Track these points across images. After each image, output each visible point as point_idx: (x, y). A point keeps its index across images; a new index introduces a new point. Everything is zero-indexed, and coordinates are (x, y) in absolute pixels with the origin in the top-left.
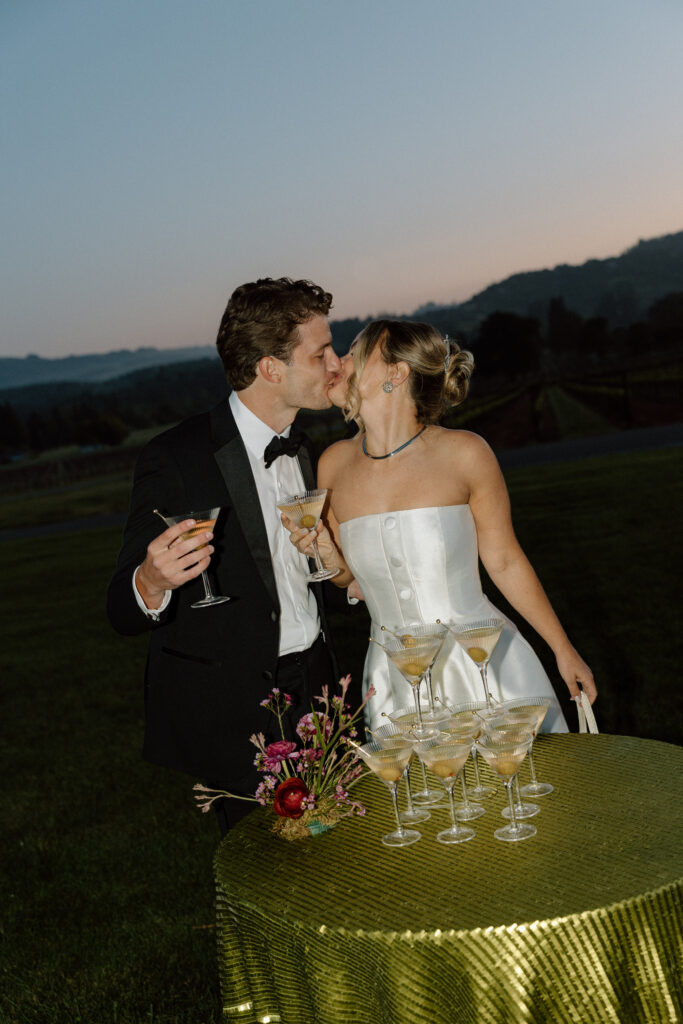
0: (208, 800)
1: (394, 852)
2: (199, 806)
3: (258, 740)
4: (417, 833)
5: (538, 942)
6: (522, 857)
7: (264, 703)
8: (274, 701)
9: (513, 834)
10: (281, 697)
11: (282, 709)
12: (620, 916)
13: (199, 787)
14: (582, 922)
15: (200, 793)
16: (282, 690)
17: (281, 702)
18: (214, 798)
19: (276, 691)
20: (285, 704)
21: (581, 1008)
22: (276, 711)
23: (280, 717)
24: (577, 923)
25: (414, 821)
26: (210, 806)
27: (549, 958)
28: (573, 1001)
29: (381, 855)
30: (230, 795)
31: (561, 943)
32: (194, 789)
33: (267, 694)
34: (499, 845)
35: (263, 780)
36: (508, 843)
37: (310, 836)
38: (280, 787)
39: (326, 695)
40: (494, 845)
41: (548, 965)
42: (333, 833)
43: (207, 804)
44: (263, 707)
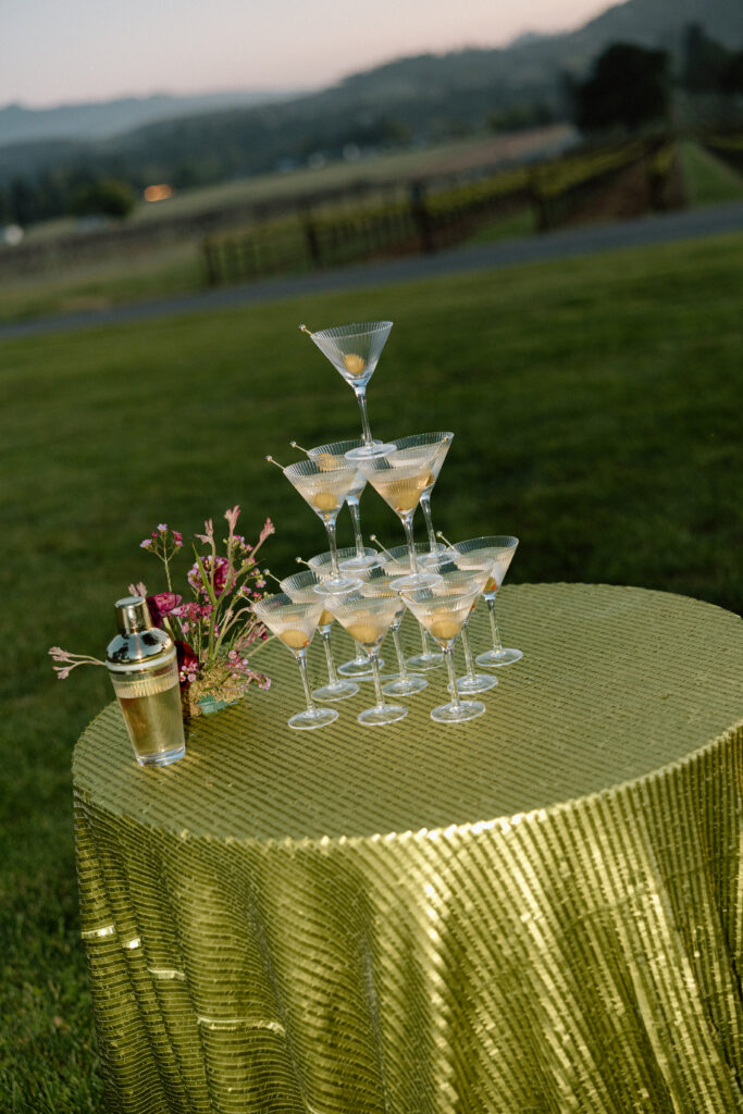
1: (299, 736)
2: (55, 669)
3: (138, 591)
4: (333, 712)
5: (455, 853)
6: (458, 744)
7: (146, 544)
8: (159, 541)
9: (454, 713)
10: (170, 535)
11: (169, 553)
12: (566, 820)
13: (56, 650)
14: (514, 828)
16: (172, 527)
17: (170, 544)
18: (77, 663)
19: (162, 528)
20: (175, 545)
21: (512, 939)
22: (161, 552)
23: (166, 562)
24: (506, 829)
25: (337, 697)
27: (469, 874)
28: (502, 929)
29: (283, 740)
30: (96, 662)
31: (486, 854)
32: (51, 651)
33: (150, 532)
34: (433, 728)
36: (445, 725)
37: (202, 716)
39: (210, 533)
40: (426, 728)
41: (468, 882)
42: (231, 711)
43: (68, 669)
44: (144, 549)
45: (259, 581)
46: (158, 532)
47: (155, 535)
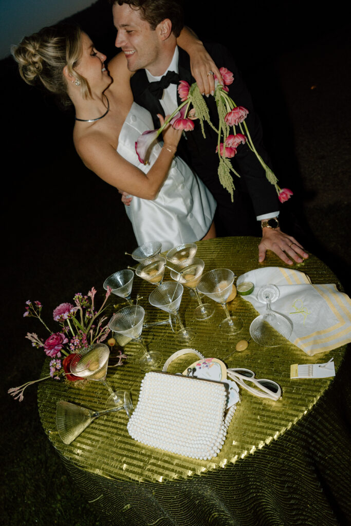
2: (16, 398)
3: (33, 337)
7: (26, 314)
8: (31, 310)
10: (34, 304)
11: (38, 312)
13: (11, 390)
16: (33, 300)
17: (36, 308)
18: (24, 389)
19: (28, 303)
20: (38, 308)
22: (34, 314)
23: (39, 317)
26: (23, 395)
30: (33, 382)
32: (9, 393)
33: (24, 308)
43: (21, 394)
46: (28, 306)
47: (27, 308)
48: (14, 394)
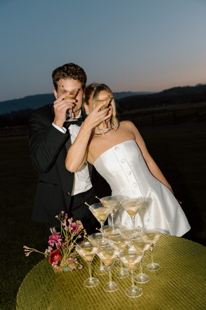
0: (29, 252)
3: (52, 230)
7: (57, 216)
8: (61, 216)
10: (65, 214)
11: (63, 220)
13: (25, 247)
15: (25, 249)
16: (66, 212)
18: (32, 251)
19: (63, 212)
20: (65, 218)
22: (61, 219)
23: (62, 223)
26: (30, 254)
30: (37, 251)
32: (24, 247)
35: (48, 248)
38: (54, 252)
43: (29, 253)
44: (56, 218)
45: (85, 233)
46: (61, 213)
47: (60, 214)
48: (25, 250)
